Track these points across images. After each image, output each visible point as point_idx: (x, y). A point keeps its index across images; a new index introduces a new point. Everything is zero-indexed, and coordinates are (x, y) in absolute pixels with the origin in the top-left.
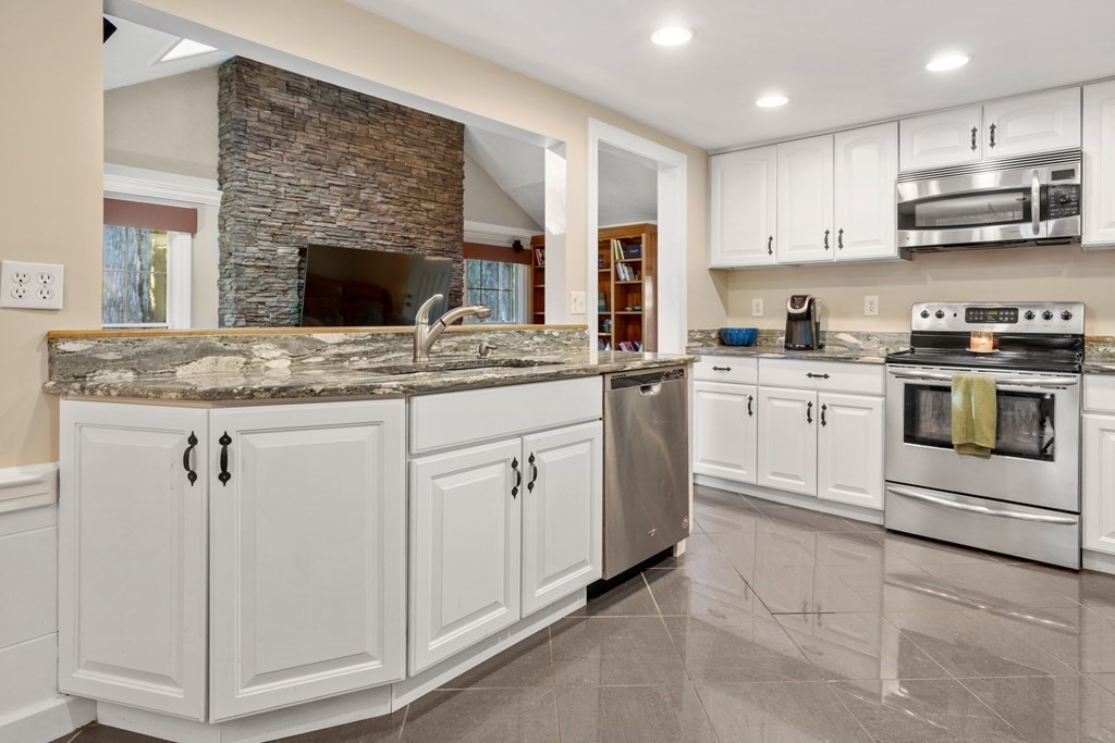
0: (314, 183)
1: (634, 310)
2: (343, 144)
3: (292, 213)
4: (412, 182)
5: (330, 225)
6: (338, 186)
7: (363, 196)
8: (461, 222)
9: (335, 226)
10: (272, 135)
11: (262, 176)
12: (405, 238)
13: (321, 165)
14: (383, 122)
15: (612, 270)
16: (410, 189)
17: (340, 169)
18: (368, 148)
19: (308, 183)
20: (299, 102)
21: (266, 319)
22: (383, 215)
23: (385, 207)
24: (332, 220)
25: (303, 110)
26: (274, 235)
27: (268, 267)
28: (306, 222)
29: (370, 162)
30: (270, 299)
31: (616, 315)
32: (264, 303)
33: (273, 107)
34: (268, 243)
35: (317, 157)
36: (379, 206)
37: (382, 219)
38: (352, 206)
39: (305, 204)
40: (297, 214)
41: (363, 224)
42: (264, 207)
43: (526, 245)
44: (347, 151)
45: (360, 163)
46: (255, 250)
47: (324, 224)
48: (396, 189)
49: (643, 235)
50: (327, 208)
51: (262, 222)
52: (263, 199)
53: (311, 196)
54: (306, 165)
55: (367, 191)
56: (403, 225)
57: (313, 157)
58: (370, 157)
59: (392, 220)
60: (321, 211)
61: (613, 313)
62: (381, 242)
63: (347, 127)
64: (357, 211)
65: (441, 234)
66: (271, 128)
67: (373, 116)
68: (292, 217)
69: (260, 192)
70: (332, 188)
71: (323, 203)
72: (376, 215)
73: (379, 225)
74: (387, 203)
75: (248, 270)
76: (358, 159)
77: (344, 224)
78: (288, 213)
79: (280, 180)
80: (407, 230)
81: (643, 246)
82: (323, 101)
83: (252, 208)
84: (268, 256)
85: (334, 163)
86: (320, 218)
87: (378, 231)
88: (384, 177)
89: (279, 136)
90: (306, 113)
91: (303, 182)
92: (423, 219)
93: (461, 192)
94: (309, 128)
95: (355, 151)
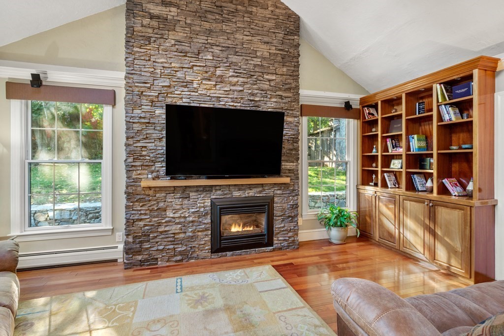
0: (182, 65)
1: (460, 148)
2: (202, 37)
3: (166, 86)
4: (257, 61)
5: (193, 94)
6: (200, 66)
7: (218, 72)
8: (297, 88)
9: (197, 94)
10: (152, 35)
11: (143, 63)
12: (251, 100)
13: (186, 53)
14: (234, 20)
15: (435, 113)
16: (255, 66)
17: (201, 55)
18: (221, 39)
19: (177, 65)
20: (170, 11)
21: (147, 158)
22: (234, 85)
23: (236, 79)
24: (196, 90)
25: (173, 16)
26: (152, 102)
27: (149, 123)
28: (176, 92)
29: (223, 49)
30: (150, 145)
31: (438, 154)
32: (145, 147)
33: (152, 17)
34: (149, 107)
35: (183, 47)
36: (231, 79)
37: (232, 88)
38: (209, 80)
39: (174, 80)
40: (169, 87)
41: (218, 92)
42: (146, 83)
43: (356, 105)
44: (206, 42)
45: (216, 50)
46: (139, 111)
47: (189, 93)
48: (245, 67)
49: (476, 72)
50: (192, 82)
51: (144, 93)
52: (144, 78)
53: (179, 74)
54: (176, 53)
55: (221, 69)
56: (250, 91)
57: (180, 48)
58: (224, 45)
59: (241, 88)
60: (187, 84)
61: (435, 152)
62: (232, 104)
63: (207, 25)
64: (214, 83)
65: (281, 97)
66: (150, 30)
67: (227, 16)
68: (166, 88)
69: (143, 74)
70: (195, 68)
71: (188, 78)
72: (228, 85)
73: (231, 92)
74: (237, 76)
75: (135, 125)
76: (214, 47)
77: (203, 92)
78: (163, 86)
79: (157, 64)
80: (253, 94)
81: (475, 84)
82: (187, 9)
83: (136, 84)
84: (148, 115)
85: (196, 51)
86: (186, 89)
87: (230, 96)
88: (234, 59)
89: (156, 36)
90: (175, 18)
91: (173, 65)
92: (266, 87)
93: (297, 66)
94: (178, 29)
95: (212, 42)
